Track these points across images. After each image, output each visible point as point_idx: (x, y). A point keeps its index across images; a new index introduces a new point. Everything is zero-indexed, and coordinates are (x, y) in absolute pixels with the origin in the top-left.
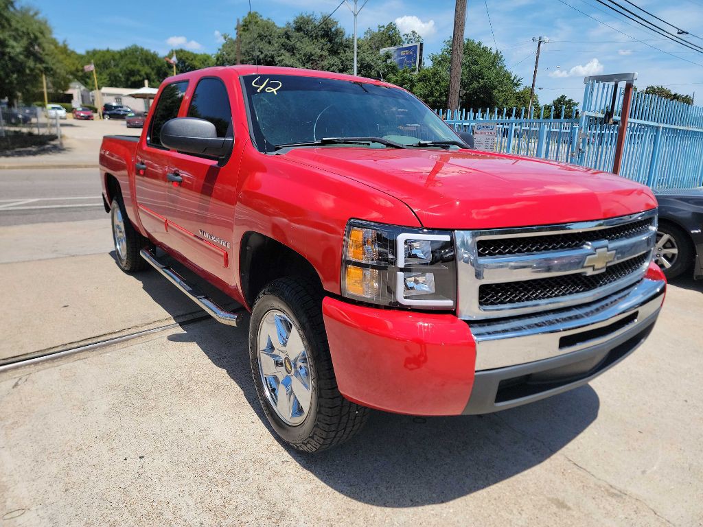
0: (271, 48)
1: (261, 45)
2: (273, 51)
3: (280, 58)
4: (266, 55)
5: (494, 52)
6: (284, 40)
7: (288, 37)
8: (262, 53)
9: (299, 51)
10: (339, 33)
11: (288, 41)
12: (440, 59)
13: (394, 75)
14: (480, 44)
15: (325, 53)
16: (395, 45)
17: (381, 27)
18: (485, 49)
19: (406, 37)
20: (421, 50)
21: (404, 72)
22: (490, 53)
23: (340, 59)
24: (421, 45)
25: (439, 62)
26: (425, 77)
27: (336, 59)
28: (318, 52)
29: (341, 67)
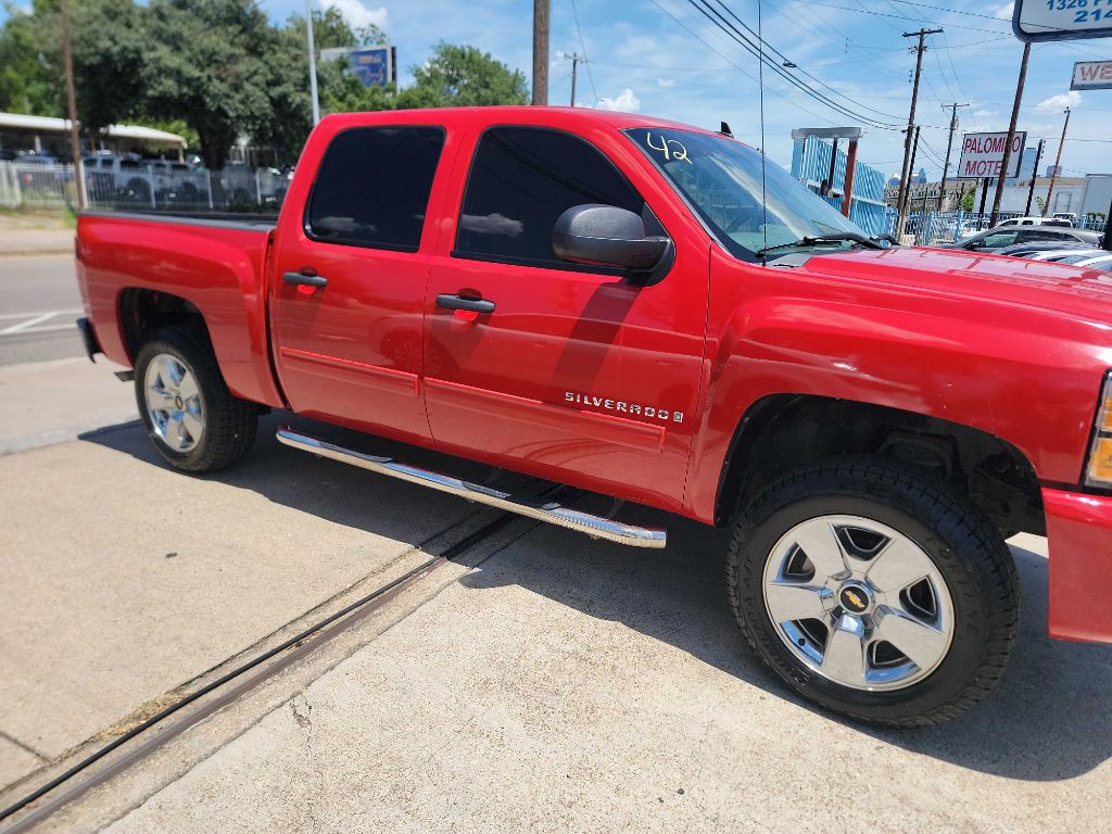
0: (133, 36)
1: (112, 27)
2: (138, 41)
3: (152, 55)
4: (125, 49)
5: (513, 71)
6: (154, 22)
7: (162, 17)
8: (115, 43)
9: (189, 43)
10: (257, 17)
11: (162, 25)
12: (428, 75)
13: (357, 95)
14: (488, 56)
15: (240, 51)
16: (343, 45)
17: (315, 13)
18: (497, 65)
19: (360, 33)
20: (394, 57)
21: (373, 92)
22: (507, 72)
23: (266, 63)
24: (393, 49)
25: (427, 80)
26: (408, 102)
27: (260, 64)
28: (228, 49)
29: (270, 77)
